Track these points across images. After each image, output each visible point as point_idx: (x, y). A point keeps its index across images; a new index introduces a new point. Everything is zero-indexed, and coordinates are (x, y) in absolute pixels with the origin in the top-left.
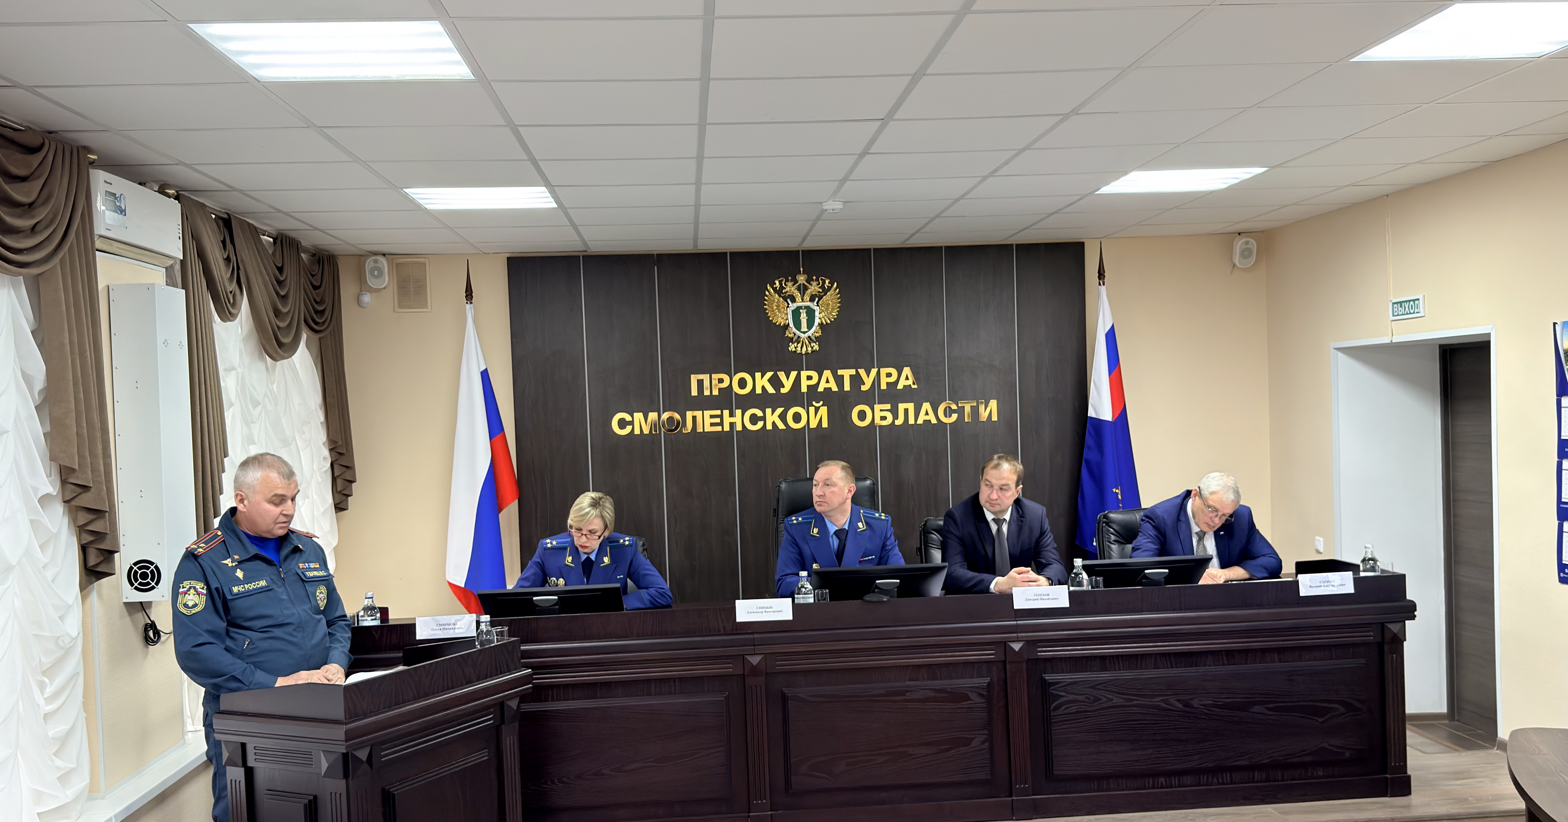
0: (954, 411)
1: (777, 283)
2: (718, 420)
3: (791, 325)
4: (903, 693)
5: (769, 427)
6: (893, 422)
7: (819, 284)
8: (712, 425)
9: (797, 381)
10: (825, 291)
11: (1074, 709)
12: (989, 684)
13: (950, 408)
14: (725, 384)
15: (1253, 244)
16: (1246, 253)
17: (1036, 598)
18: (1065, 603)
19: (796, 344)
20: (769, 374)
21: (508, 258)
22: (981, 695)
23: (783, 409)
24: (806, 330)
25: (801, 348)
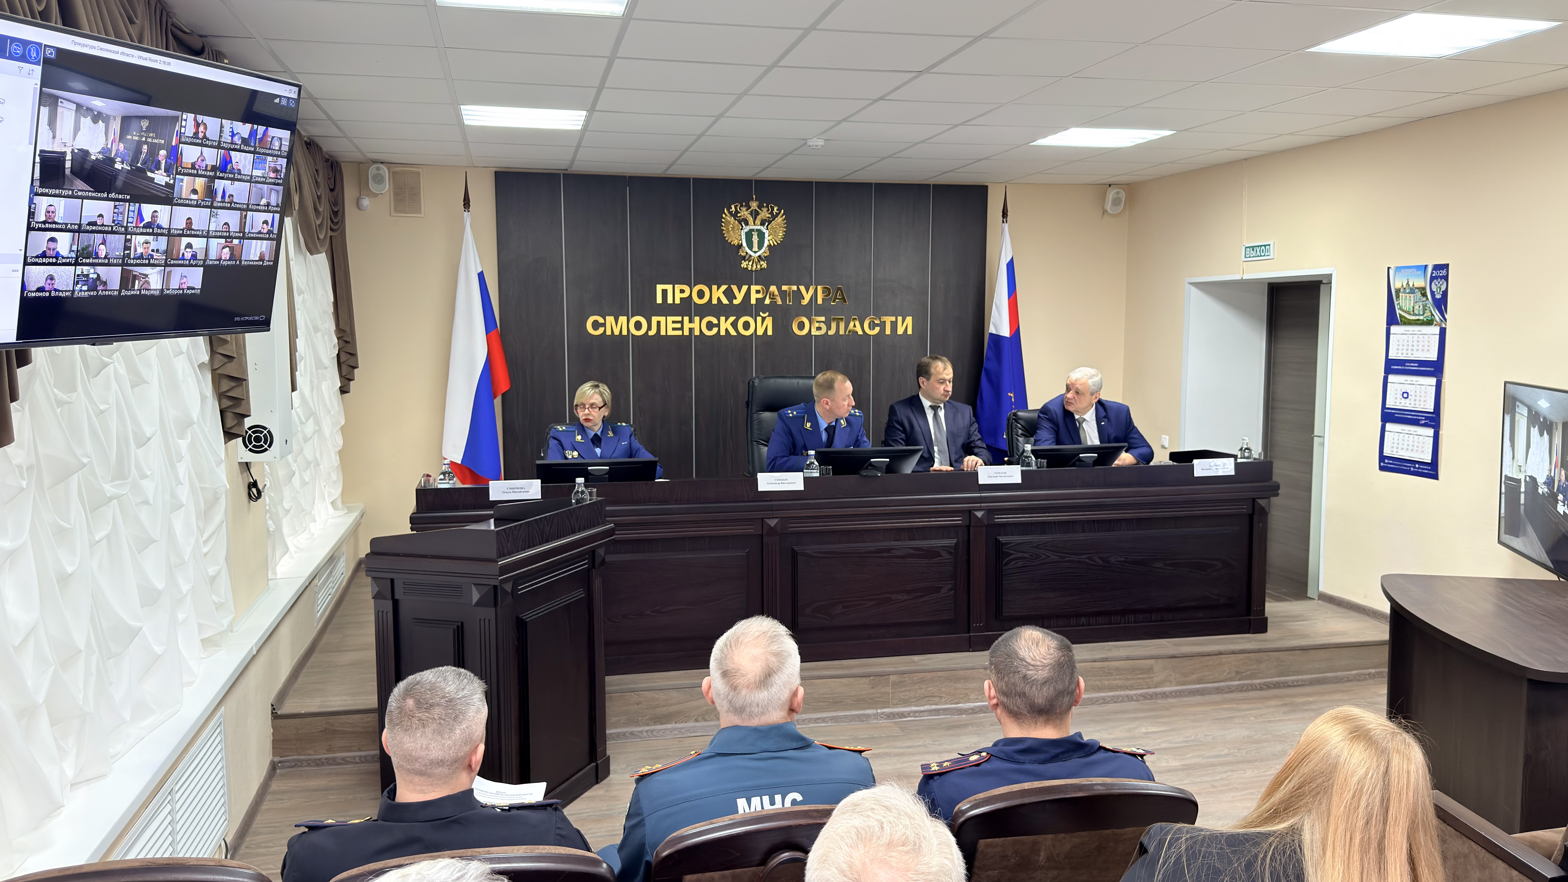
0: (877, 325)
1: (733, 207)
2: (679, 325)
3: (744, 244)
4: (888, 550)
5: (723, 333)
6: (827, 332)
7: (768, 210)
8: (674, 329)
9: (748, 294)
10: (774, 217)
11: (1021, 564)
12: (956, 544)
13: (873, 322)
14: (686, 295)
15: (1123, 195)
16: (1116, 202)
17: (996, 475)
18: (1018, 480)
19: (747, 262)
20: (724, 287)
21: (495, 172)
22: (950, 553)
23: (735, 317)
24: (757, 250)
25: (752, 265)
